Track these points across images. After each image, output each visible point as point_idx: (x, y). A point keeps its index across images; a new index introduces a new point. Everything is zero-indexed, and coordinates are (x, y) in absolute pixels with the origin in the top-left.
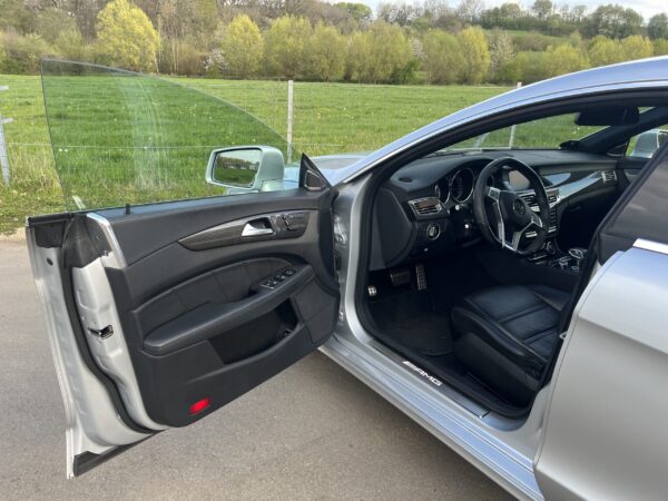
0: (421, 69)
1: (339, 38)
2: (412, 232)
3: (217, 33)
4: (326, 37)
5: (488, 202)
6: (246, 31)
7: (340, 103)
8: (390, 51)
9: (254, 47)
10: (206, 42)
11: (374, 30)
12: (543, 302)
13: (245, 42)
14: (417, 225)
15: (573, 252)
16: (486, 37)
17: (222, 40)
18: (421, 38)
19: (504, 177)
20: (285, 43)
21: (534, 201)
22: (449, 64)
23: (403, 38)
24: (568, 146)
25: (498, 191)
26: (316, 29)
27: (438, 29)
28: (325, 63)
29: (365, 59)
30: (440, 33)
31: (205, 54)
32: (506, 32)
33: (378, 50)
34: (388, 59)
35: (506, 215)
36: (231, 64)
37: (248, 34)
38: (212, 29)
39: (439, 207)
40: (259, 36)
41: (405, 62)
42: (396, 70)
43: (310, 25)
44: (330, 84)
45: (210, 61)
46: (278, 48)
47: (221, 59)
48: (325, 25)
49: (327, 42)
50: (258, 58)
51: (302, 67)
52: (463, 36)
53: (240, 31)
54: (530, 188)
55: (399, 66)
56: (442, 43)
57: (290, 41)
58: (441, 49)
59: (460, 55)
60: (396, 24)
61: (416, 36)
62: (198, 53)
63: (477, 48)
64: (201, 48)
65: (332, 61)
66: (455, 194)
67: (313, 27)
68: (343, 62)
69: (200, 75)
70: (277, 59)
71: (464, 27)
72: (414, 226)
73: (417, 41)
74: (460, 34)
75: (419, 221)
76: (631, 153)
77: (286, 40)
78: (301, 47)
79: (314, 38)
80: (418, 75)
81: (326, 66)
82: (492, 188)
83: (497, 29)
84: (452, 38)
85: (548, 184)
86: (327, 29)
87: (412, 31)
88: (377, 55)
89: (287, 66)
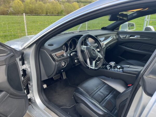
0: (64, 12)
1: (43, 5)
2: (55, 66)
3: (11, 4)
4: (40, 4)
5: (82, 52)
6: (18, 3)
7: (45, 21)
8: (56, 8)
9: (21, 7)
10: (8, 6)
11: (52, 3)
12: (104, 83)
13: (18, 6)
14: (57, 63)
15: (111, 63)
16: (78, 5)
17: (12, 6)
18: (63, 5)
19: (87, 40)
20: (29, 6)
21: (97, 48)
22: (71, 11)
23: (59, 5)
24: (103, 29)
25: (86, 47)
26: (37, 2)
27: (67, 3)
28: (40, 11)
29: (50, 10)
30: (68, 4)
31: (8, 9)
32: (82, 3)
33: (53, 8)
34: (56, 10)
35: (89, 56)
36: (15, 11)
37: (19, 4)
38: (9, 3)
39: (65, 54)
40: (22, 4)
41: (60, 10)
42: (58, 12)
43: (35, 1)
44: (42, 16)
45: (9, 11)
46: (27, 7)
47: (12, 10)
48: (39, 1)
49: (40, 6)
50: (22, 10)
51: (35, 12)
52: (73, 4)
53: (17, 3)
54: (95, 43)
55: (59, 11)
56: (68, 6)
57: (31, 5)
58: (68, 7)
59: (73, 9)
60: (57, 1)
61: (62, 4)
62: (6, 9)
63: (76, 7)
64: (7, 8)
65: (42, 10)
66: (71, 47)
67: (36, 2)
68: (45, 10)
69: (7, 15)
70: (28, 10)
71: (73, 2)
72: (55, 63)
73: (63, 6)
74: (72, 4)
75: (57, 61)
76: (120, 30)
77: (30, 5)
78: (34, 7)
79: (37, 5)
80: (64, 13)
81: (41, 11)
82: (83, 46)
83: (80, 3)
84: (70, 5)
85: (100, 41)
86: (40, 2)
87: (61, 3)
88: (53, 9)
89: (31, 12)
